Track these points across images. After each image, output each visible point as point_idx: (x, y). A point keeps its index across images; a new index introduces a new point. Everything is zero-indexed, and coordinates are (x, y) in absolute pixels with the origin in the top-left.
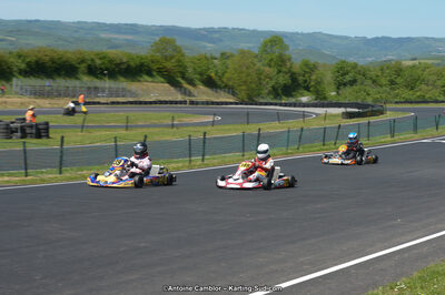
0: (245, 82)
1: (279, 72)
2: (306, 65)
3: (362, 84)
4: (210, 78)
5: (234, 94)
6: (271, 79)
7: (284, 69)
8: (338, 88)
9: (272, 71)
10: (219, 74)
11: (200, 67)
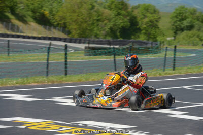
0: (76, 21)
1: (119, 14)
2: (147, 9)
3: (199, 30)
4: (43, 15)
5: (64, 32)
6: (109, 20)
7: (123, 12)
8: (175, 33)
9: (111, 13)
10: (54, 13)
11: (33, 4)
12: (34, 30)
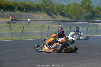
4: (63, 13)
5: (71, 19)
7: (90, 10)
9: (85, 11)
10: (66, 11)
11: (59, 9)
12: (60, 18)
